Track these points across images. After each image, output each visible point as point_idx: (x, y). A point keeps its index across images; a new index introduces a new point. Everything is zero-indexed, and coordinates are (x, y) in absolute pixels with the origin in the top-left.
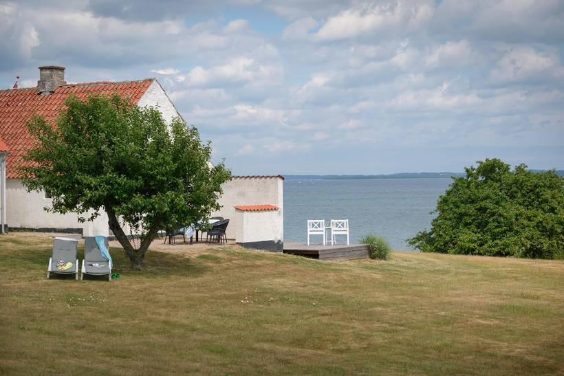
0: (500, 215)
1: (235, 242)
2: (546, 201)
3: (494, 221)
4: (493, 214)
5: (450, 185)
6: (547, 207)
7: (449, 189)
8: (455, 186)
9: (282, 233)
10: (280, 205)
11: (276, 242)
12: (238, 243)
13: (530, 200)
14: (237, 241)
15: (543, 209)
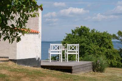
0: (90, 49)
1: (7, 59)
2: (107, 44)
3: (87, 52)
4: (87, 49)
5: (65, 37)
6: (108, 46)
7: (65, 38)
8: (68, 37)
9: (41, 52)
10: (40, 30)
11: (37, 59)
12: (11, 60)
13: (100, 43)
14: (10, 58)
15: (106, 47)
